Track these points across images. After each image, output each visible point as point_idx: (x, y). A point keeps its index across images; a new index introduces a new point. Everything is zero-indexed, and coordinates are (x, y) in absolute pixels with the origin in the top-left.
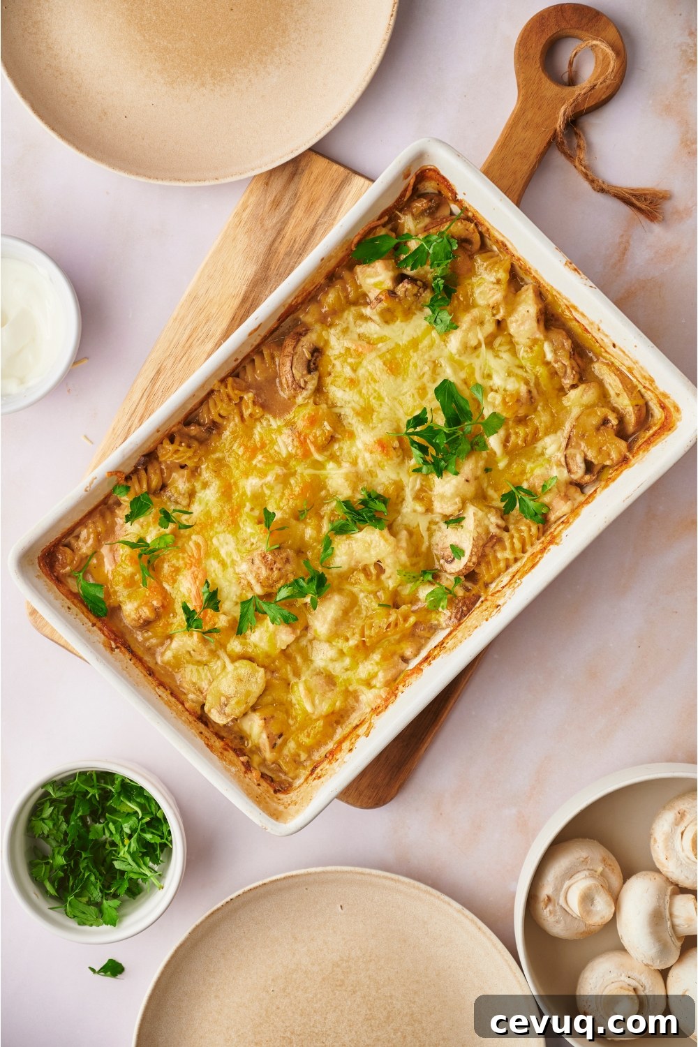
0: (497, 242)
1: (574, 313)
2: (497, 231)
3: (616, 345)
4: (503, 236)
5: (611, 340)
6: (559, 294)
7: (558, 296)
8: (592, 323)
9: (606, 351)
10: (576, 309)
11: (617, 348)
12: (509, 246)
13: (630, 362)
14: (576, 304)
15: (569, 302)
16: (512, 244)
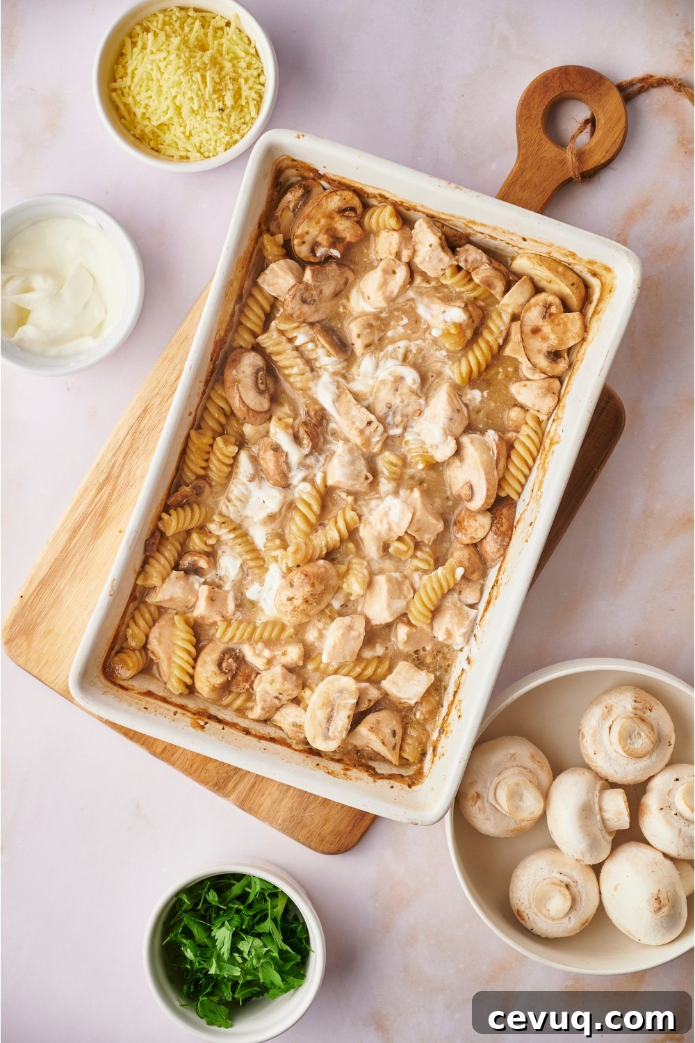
0: (375, 197)
1: (475, 227)
2: (370, 186)
3: (526, 237)
4: (378, 189)
5: (519, 236)
6: (453, 216)
7: (452, 219)
8: (495, 229)
9: (520, 248)
10: (474, 223)
11: (528, 241)
12: (387, 195)
13: (545, 247)
14: (472, 219)
15: (465, 219)
16: (389, 192)
